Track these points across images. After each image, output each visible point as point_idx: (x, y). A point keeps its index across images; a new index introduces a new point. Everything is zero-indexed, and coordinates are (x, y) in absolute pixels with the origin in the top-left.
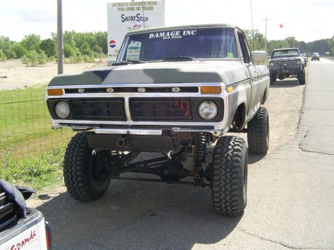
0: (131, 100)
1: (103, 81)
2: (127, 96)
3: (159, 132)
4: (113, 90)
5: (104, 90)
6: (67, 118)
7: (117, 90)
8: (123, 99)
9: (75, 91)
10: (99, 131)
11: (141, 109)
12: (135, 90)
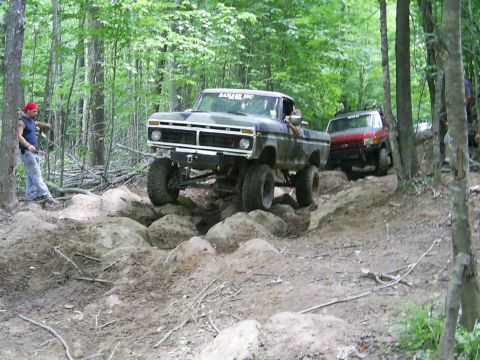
0: (201, 133)
1: (185, 119)
2: (198, 130)
3: (214, 153)
5: (185, 125)
7: (193, 126)
8: (196, 132)
9: (167, 124)
10: (178, 150)
11: (206, 139)
12: (204, 127)
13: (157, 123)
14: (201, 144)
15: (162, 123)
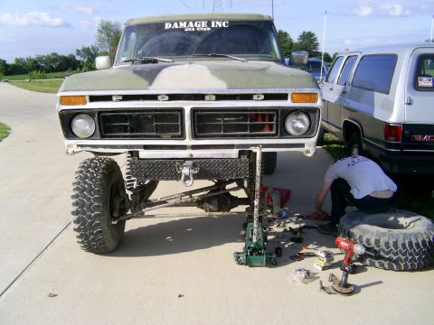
0: (194, 111)
1: (150, 84)
2: (188, 106)
3: (234, 153)
4: (167, 98)
5: (154, 97)
6: (90, 138)
7: (172, 97)
8: (181, 111)
9: (108, 98)
10: (143, 154)
11: (206, 123)
12: (201, 97)
13: (81, 99)
14: (195, 136)
15: (93, 99)
